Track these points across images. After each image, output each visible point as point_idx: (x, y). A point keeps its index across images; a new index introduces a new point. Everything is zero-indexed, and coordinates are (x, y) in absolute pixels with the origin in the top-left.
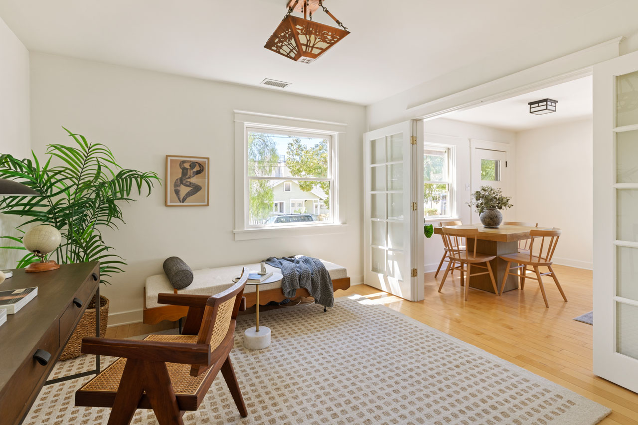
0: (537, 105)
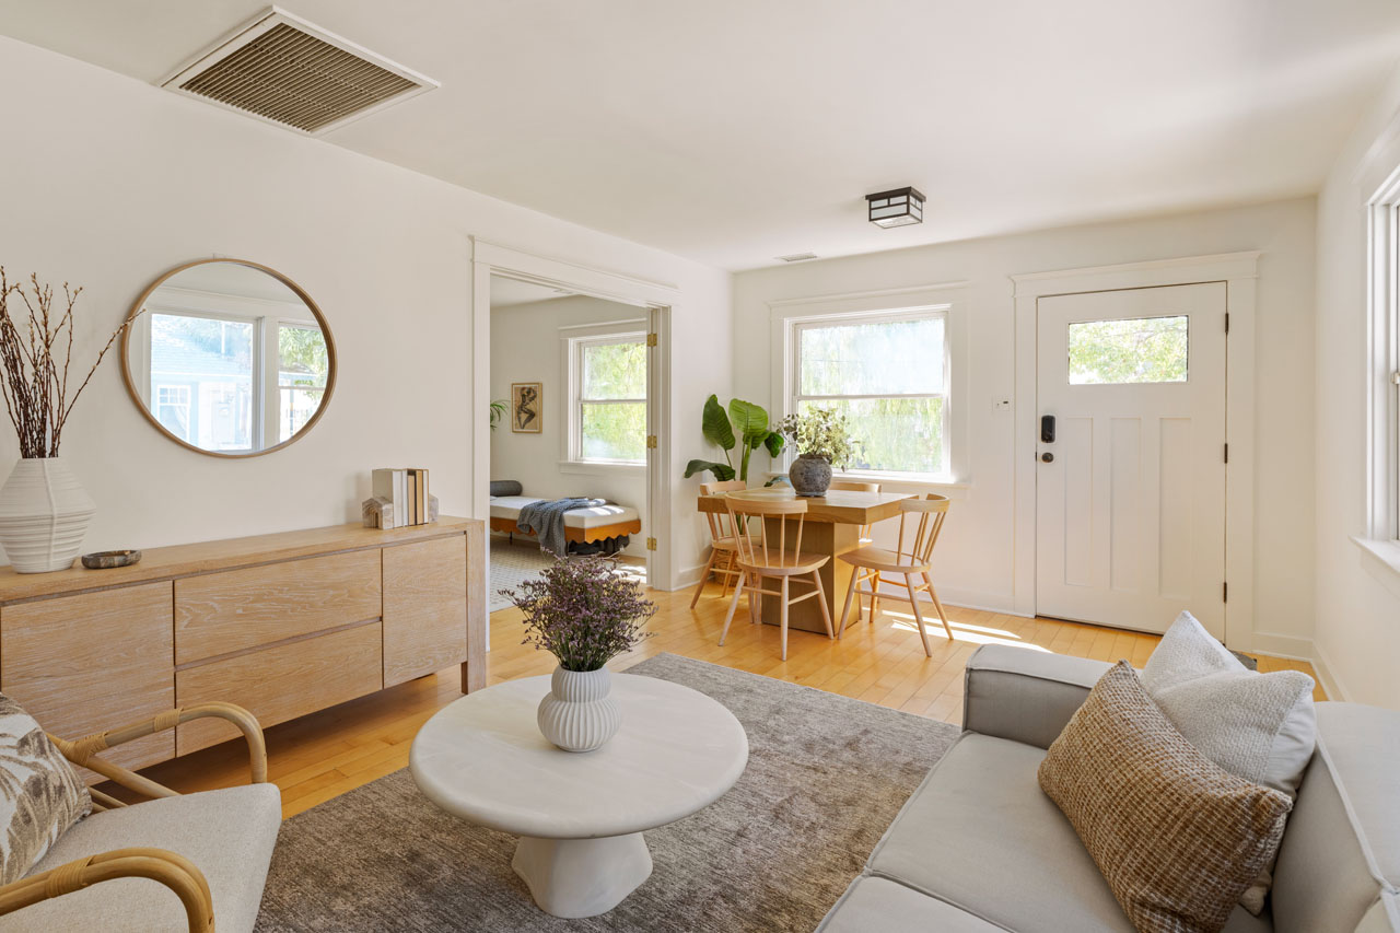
0: (884, 202)
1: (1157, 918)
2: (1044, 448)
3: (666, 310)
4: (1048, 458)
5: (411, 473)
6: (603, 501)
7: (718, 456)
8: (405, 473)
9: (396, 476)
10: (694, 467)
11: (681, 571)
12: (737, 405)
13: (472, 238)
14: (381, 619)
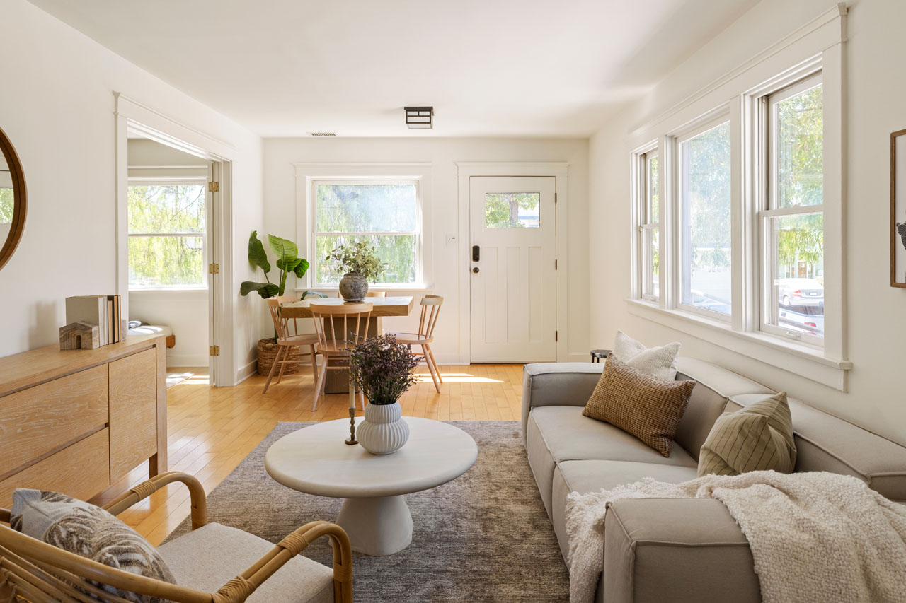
1: (660, 439)
2: (474, 264)
3: (228, 164)
4: (476, 270)
5: (110, 298)
6: (139, 323)
7: (259, 277)
8: (106, 299)
9: (100, 300)
10: (246, 288)
11: (239, 369)
12: (275, 241)
13: (116, 95)
14: (107, 425)
